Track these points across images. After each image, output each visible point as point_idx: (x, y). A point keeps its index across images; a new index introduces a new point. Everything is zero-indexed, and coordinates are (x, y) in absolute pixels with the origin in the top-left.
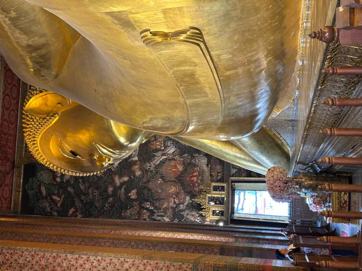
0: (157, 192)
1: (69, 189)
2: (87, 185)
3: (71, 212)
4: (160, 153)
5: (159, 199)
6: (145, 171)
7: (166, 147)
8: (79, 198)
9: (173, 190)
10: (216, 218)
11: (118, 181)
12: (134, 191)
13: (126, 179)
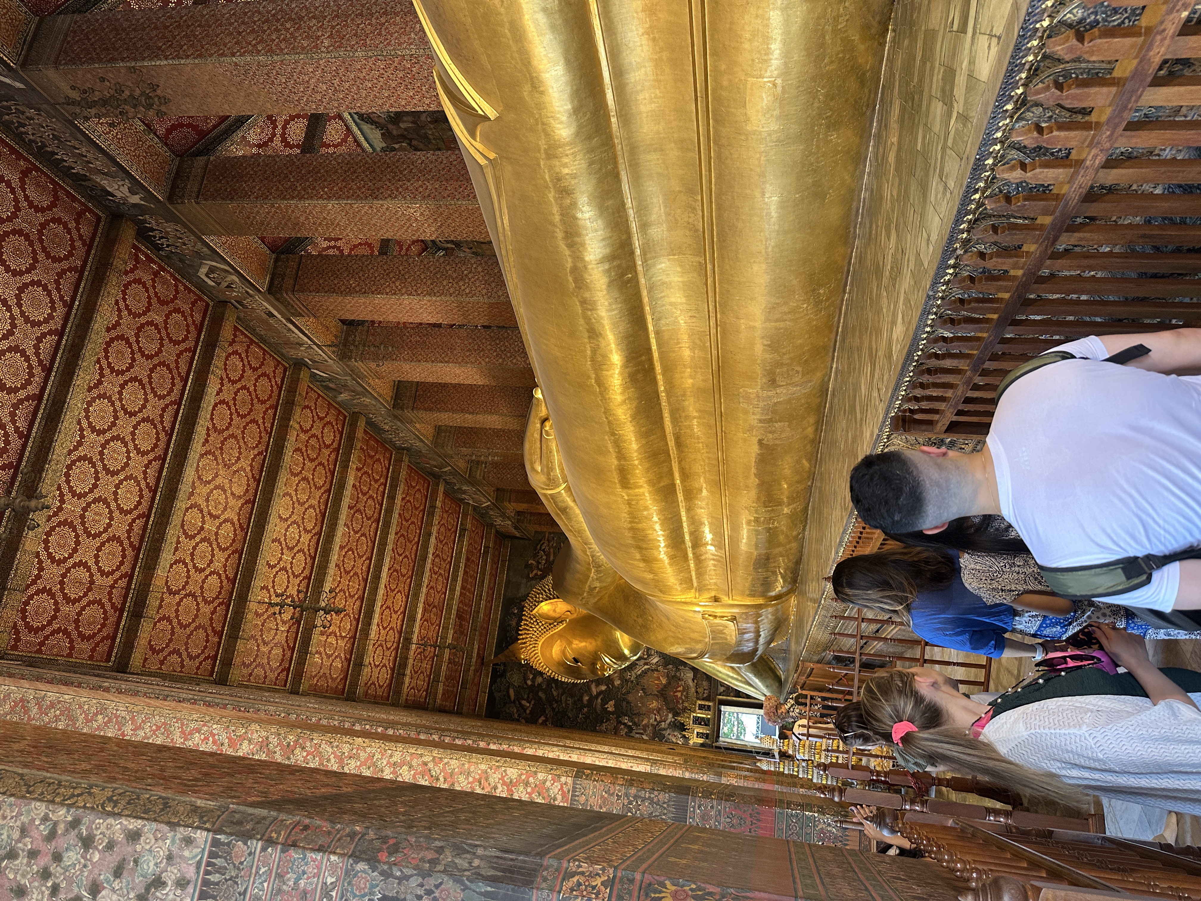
0: (637, 706)
1: (540, 694)
2: (561, 691)
3: (540, 721)
4: (643, 661)
5: (639, 714)
6: (625, 681)
7: (649, 656)
8: (551, 705)
9: (654, 704)
10: (701, 741)
11: (594, 690)
12: (612, 703)
13: (603, 688)
